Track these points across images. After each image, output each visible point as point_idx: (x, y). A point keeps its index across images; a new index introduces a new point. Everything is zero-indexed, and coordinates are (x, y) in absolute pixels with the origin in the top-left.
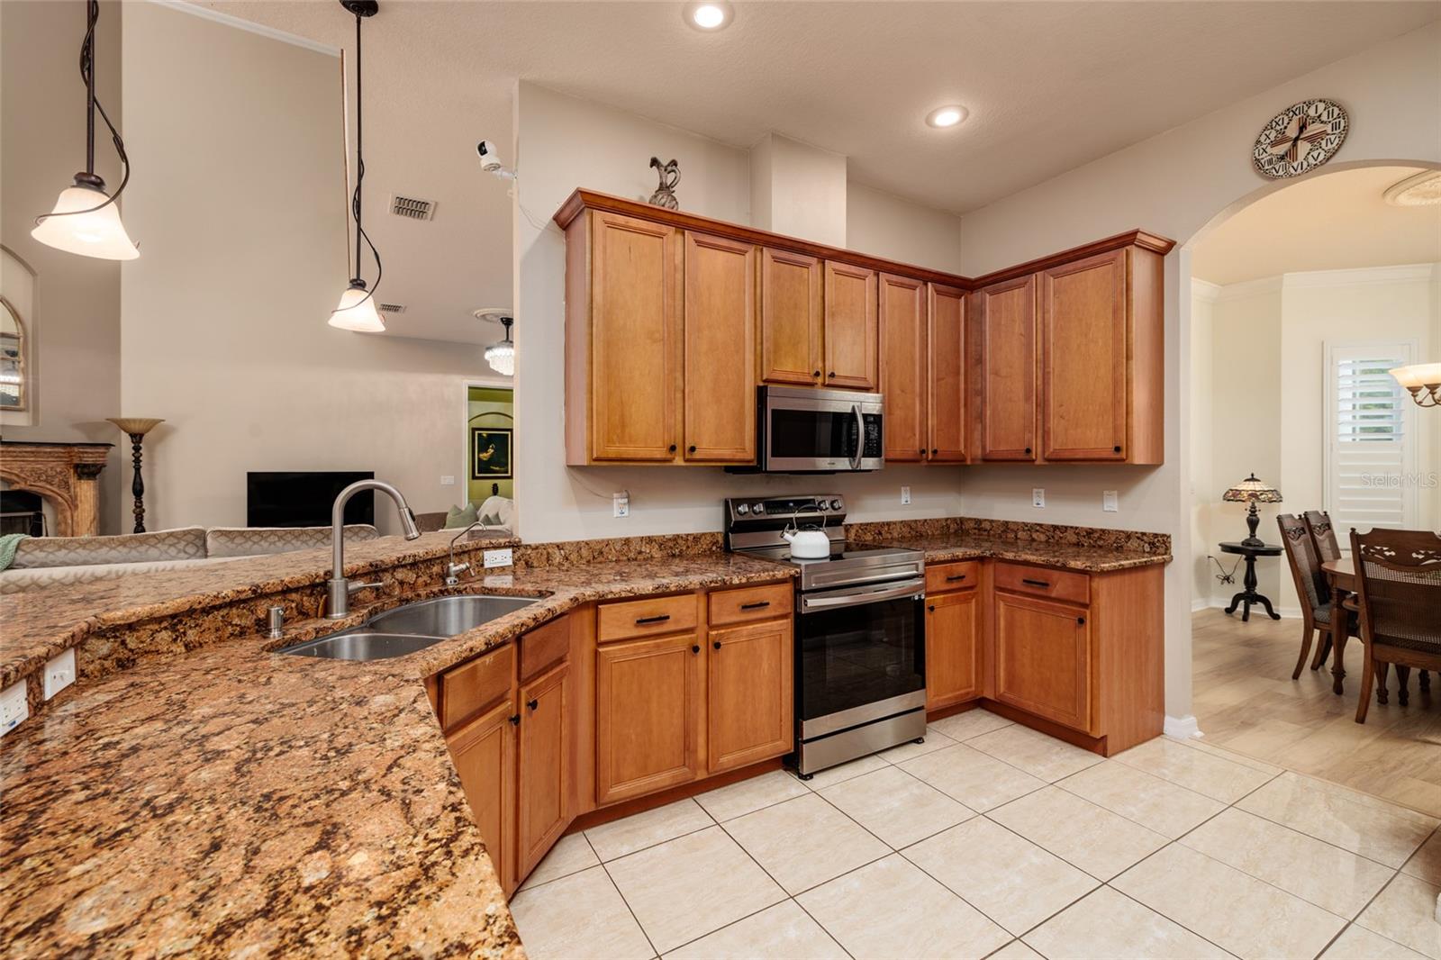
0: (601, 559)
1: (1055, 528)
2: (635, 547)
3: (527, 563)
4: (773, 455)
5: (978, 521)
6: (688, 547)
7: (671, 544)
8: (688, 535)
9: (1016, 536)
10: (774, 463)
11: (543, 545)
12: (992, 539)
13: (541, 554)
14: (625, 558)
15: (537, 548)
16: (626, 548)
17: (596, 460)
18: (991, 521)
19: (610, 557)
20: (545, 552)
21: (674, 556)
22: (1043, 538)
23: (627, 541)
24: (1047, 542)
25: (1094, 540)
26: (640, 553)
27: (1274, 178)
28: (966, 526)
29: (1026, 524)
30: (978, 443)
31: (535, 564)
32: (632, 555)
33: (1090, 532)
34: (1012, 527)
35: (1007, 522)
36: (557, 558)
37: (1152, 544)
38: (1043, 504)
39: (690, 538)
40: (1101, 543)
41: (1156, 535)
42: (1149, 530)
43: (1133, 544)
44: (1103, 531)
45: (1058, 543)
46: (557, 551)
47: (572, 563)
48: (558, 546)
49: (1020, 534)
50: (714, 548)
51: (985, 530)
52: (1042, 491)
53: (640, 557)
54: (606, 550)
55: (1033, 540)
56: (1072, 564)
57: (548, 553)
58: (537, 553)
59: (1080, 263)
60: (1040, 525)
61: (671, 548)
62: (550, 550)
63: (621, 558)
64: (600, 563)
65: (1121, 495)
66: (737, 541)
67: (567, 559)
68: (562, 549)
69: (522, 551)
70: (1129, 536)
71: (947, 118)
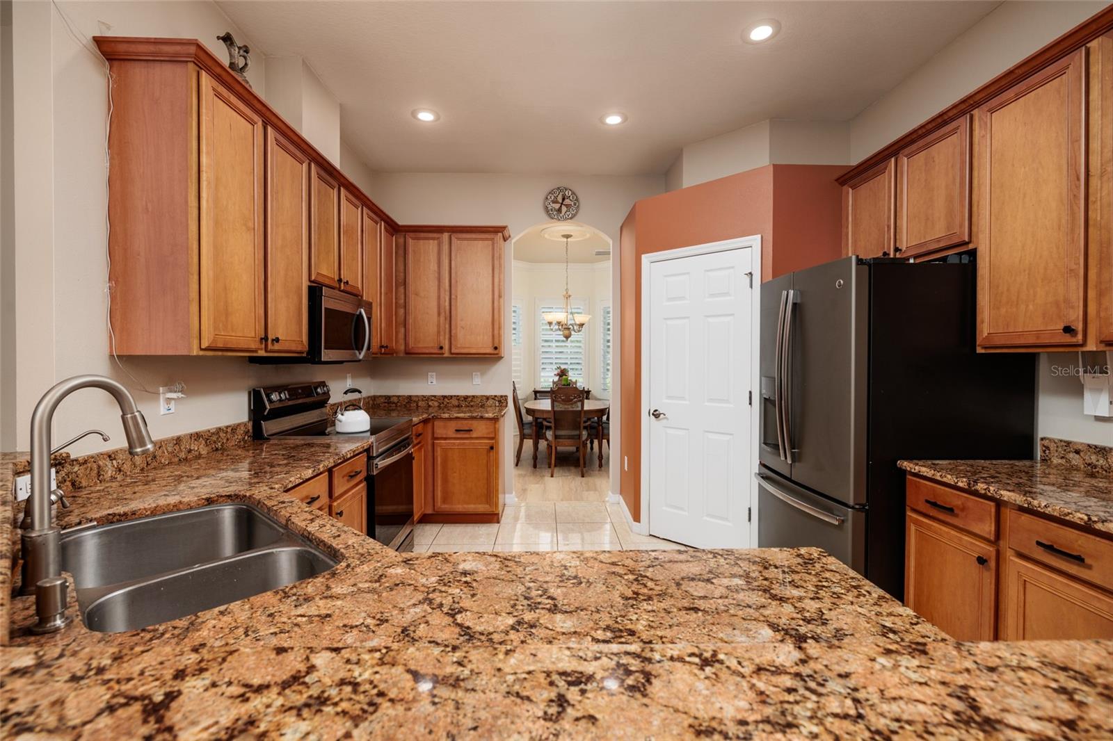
0: (155, 464)
1: (445, 397)
2: (185, 445)
3: (73, 484)
4: (326, 348)
5: (388, 397)
6: (228, 439)
7: (214, 438)
8: (227, 427)
9: (417, 405)
10: (326, 355)
11: (92, 457)
12: (399, 408)
13: (91, 469)
14: (177, 459)
15: (85, 462)
16: (177, 448)
17: (205, 349)
18: (398, 397)
19: (163, 461)
20: (95, 466)
21: (217, 449)
22: (436, 404)
23: (178, 440)
24: (439, 406)
25: (467, 401)
26: (190, 451)
27: (553, 218)
28: (378, 401)
29: (424, 396)
30: (402, 341)
31: (84, 484)
32: (182, 455)
33: (466, 398)
34: (414, 399)
35: (410, 396)
36: (109, 471)
37: (500, 401)
38: (435, 383)
39: (229, 430)
40: (472, 404)
41: (502, 396)
42: (498, 394)
43: (490, 402)
44: (473, 396)
45: (446, 406)
46: (108, 463)
47: (125, 475)
48: (110, 456)
49: (420, 404)
50: (246, 438)
51: (394, 403)
52: (434, 374)
53: (190, 456)
54: (159, 453)
55: (430, 406)
56: (487, 415)
57: (99, 467)
58: (86, 469)
59: (473, 236)
60: (435, 396)
61: (215, 442)
62: (101, 463)
63: (173, 460)
64: (155, 468)
65: (483, 374)
66: (269, 427)
67: (120, 470)
68: (115, 459)
69: (68, 468)
70: (488, 398)
71: (426, 116)
